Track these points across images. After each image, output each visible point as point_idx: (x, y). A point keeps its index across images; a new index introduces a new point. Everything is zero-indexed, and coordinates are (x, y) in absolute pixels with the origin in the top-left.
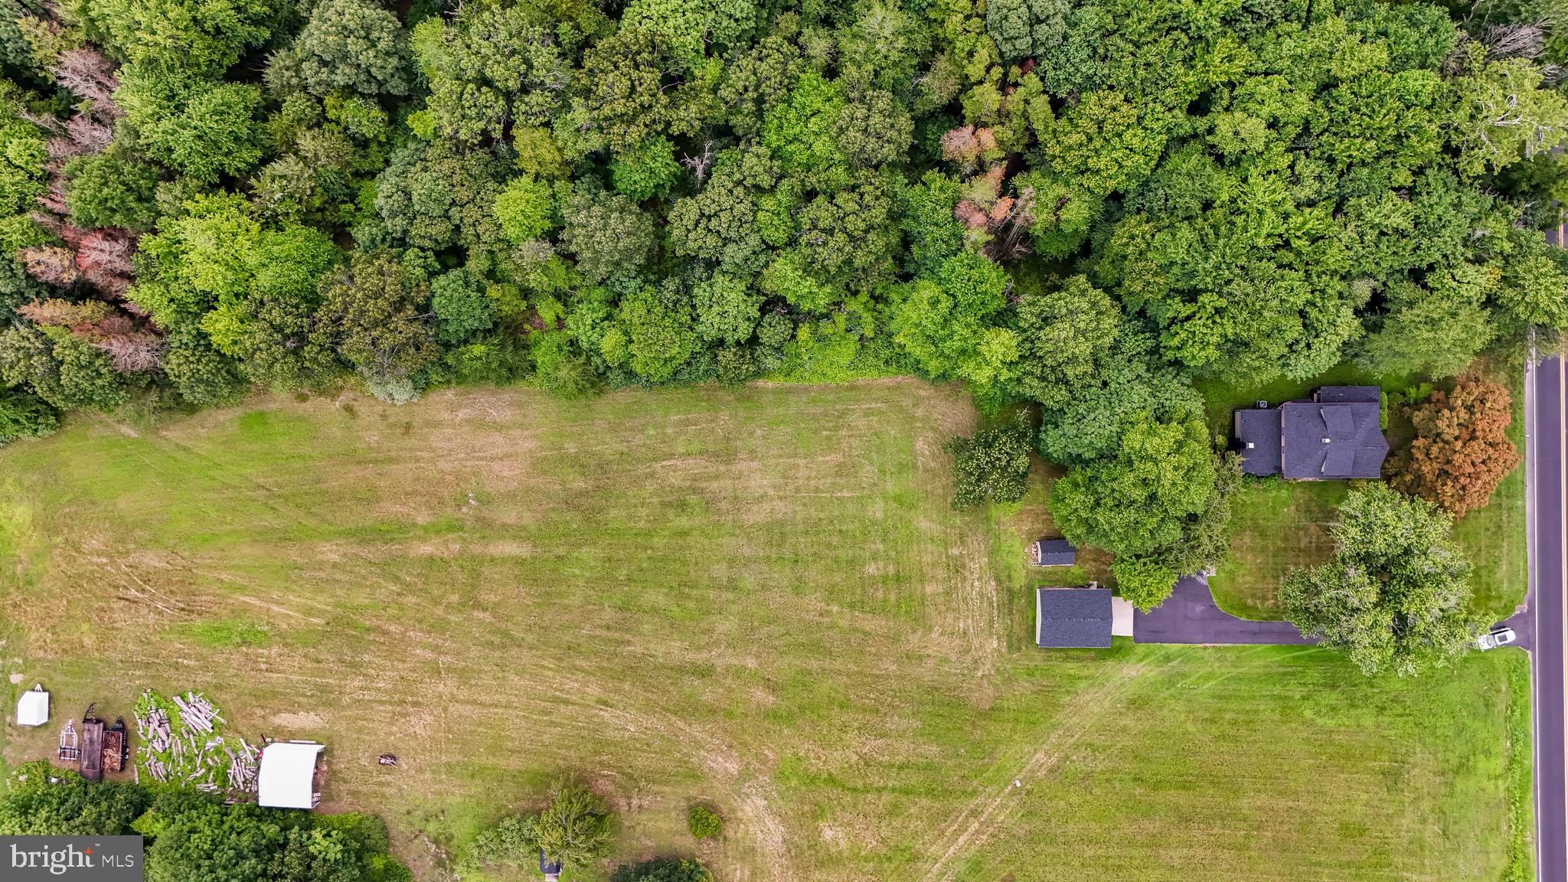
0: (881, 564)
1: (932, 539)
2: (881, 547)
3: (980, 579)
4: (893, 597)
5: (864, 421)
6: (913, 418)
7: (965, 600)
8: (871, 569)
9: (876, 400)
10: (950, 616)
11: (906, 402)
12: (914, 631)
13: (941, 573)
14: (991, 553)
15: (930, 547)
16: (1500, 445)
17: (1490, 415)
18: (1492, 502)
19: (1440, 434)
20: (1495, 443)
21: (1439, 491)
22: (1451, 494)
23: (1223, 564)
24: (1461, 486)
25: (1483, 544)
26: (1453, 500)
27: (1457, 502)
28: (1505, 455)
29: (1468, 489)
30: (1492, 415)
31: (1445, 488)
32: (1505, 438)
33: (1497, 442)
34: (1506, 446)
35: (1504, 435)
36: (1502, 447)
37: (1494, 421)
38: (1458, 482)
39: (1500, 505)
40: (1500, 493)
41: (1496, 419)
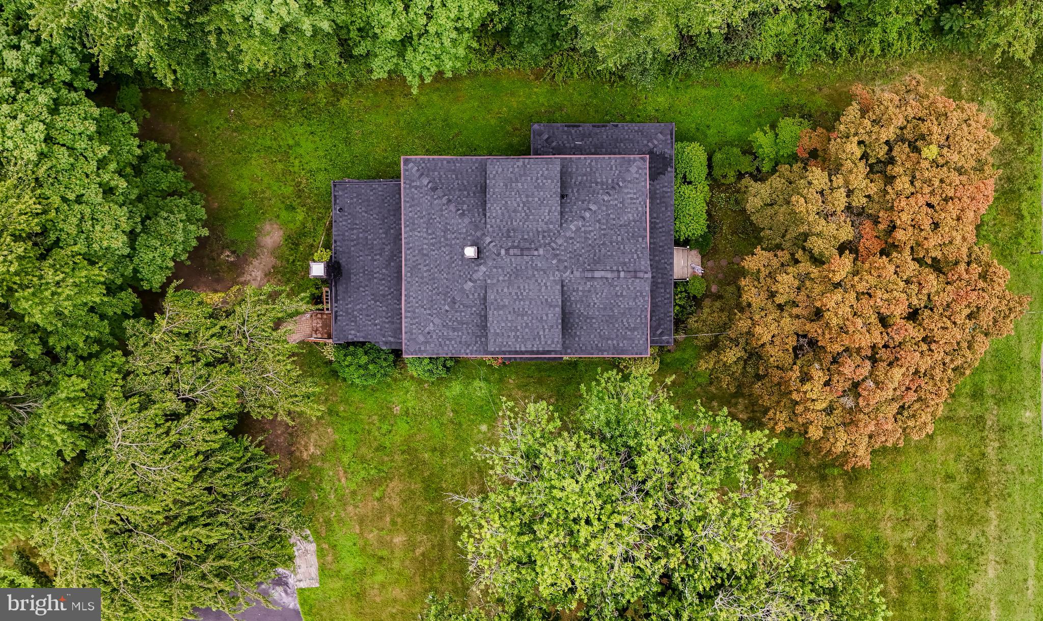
16: (962, 267)
17: (937, 183)
18: (961, 413)
19: (806, 236)
20: (947, 262)
21: (795, 396)
22: (824, 405)
23: (337, 559)
24: (848, 385)
25: (940, 511)
26: (831, 421)
27: (841, 428)
28: (974, 295)
29: (865, 393)
30: (942, 181)
31: (807, 387)
32: (976, 248)
33: (951, 258)
34: (976, 269)
35: (971, 238)
36: (967, 271)
37: (946, 200)
38: (840, 373)
39: (980, 419)
40: (982, 390)
41: (951, 193)
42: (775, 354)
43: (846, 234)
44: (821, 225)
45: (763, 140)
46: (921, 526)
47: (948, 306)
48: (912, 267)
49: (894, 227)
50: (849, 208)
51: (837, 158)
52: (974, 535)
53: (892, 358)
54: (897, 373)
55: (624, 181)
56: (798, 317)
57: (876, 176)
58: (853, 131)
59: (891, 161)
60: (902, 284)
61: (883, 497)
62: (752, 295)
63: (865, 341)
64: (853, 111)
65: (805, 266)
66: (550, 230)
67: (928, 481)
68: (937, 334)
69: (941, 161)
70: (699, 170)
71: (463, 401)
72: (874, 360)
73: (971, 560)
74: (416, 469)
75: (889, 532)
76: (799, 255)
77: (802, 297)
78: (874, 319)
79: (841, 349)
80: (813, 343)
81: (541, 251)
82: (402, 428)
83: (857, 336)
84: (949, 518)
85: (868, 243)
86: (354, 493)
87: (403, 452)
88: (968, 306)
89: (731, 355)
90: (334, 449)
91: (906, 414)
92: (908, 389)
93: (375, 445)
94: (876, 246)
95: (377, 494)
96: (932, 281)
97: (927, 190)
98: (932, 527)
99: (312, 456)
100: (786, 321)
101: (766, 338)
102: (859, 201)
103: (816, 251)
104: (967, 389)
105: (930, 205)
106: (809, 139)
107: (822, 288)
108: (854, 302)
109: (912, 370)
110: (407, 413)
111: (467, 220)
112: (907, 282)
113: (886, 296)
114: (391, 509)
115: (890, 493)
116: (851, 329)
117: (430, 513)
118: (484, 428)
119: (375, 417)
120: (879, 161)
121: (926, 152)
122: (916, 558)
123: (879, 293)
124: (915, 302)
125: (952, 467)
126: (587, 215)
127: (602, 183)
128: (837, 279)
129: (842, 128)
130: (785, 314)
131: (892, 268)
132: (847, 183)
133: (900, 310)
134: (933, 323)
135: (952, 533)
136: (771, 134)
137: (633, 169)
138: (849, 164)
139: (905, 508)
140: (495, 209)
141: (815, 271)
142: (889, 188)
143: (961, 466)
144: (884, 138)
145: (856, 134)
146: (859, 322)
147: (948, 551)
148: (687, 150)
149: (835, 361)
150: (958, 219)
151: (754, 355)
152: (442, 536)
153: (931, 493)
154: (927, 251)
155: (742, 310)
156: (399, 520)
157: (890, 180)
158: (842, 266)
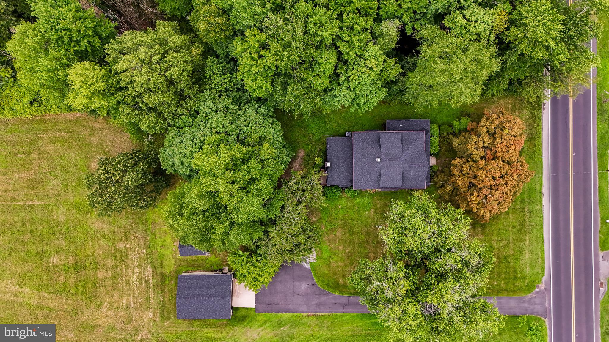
0: (63, 257)
1: (104, 237)
2: (64, 243)
3: (139, 266)
4: (72, 281)
5: (51, 146)
6: (89, 145)
7: (128, 282)
8: (56, 260)
9: (60, 130)
10: (116, 295)
11: (84, 132)
12: (88, 307)
13: (109, 262)
14: (148, 246)
15: (102, 243)
16: (515, 164)
17: (508, 140)
18: (518, 207)
19: (471, 155)
20: (511, 162)
21: (469, 200)
22: (477, 202)
23: (322, 253)
24: (484, 196)
25: (511, 238)
26: (479, 207)
27: (482, 208)
28: (518, 171)
29: (489, 198)
30: (510, 139)
31: (472, 197)
32: (519, 158)
33: (513, 161)
34: (519, 164)
35: (518, 155)
36: (517, 165)
37: (511, 144)
38: (482, 193)
39: (523, 209)
40: (524, 200)
41: (512, 143)
42: (462, 188)
43: (483, 154)
44: (475, 152)
45: (456, 123)
46: (505, 242)
47: (512, 174)
48: (501, 164)
49: (496, 152)
50: (484, 147)
51: (480, 132)
52: (521, 245)
53: (496, 189)
54: (498, 193)
55: (418, 138)
56: (469, 177)
57: (491, 137)
58: (484, 125)
59: (495, 133)
60: (499, 168)
61: (494, 233)
62: (455, 171)
63: (488, 184)
64: (484, 119)
65: (471, 163)
66: (399, 154)
67: (507, 228)
68: (509, 182)
69: (509, 134)
70: (436, 133)
71: (361, 204)
72: (491, 189)
73: (520, 252)
74: (346, 225)
75: (495, 244)
76: (469, 159)
77: (470, 172)
78: (491, 178)
79: (482, 186)
80: (474, 185)
81: (398, 160)
82: (342, 212)
83: (487, 183)
84: (514, 240)
85: (489, 156)
86: (327, 233)
87: (342, 220)
88: (517, 174)
89: (449, 189)
90: (321, 219)
91: (500, 205)
92: (501, 197)
93: (333, 217)
94: (491, 157)
95: (334, 233)
96: (507, 167)
97: (505, 142)
98: (509, 243)
99: (314, 221)
100: (466, 179)
101: (460, 183)
102: (486, 144)
103: (474, 159)
104: (519, 199)
105: (506, 146)
106: (471, 125)
107: (476, 169)
108: (486, 173)
109: (502, 192)
110: (343, 208)
111: (375, 151)
112: (500, 167)
113: (494, 172)
114: (338, 237)
115: (495, 232)
116: (485, 181)
117: (351, 239)
118: (367, 212)
119: (333, 209)
120: (492, 133)
121: (505, 132)
122: (504, 252)
123: (492, 171)
124: (502, 173)
125: (515, 224)
126: (409, 149)
127: (412, 139)
128: (481, 166)
129: (481, 124)
130: (466, 177)
131: (496, 164)
132: (483, 140)
133: (498, 175)
134: (507, 179)
135: (515, 244)
136: (458, 122)
137: (421, 135)
138: (483, 135)
139: (500, 237)
140: (383, 147)
141: (474, 164)
142: (495, 141)
143: (517, 224)
144: (493, 127)
145: (485, 126)
146: (487, 178)
147: (514, 250)
148: (433, 127)
149: (480, 190)
150: (514, 150)
151: (456, 189)
152: (354, 246)
153: (508, 232)
154: (506, 159)
155: (452, 176)
156: (341, 241)
157: (495, 139)
158: (482, 163)
